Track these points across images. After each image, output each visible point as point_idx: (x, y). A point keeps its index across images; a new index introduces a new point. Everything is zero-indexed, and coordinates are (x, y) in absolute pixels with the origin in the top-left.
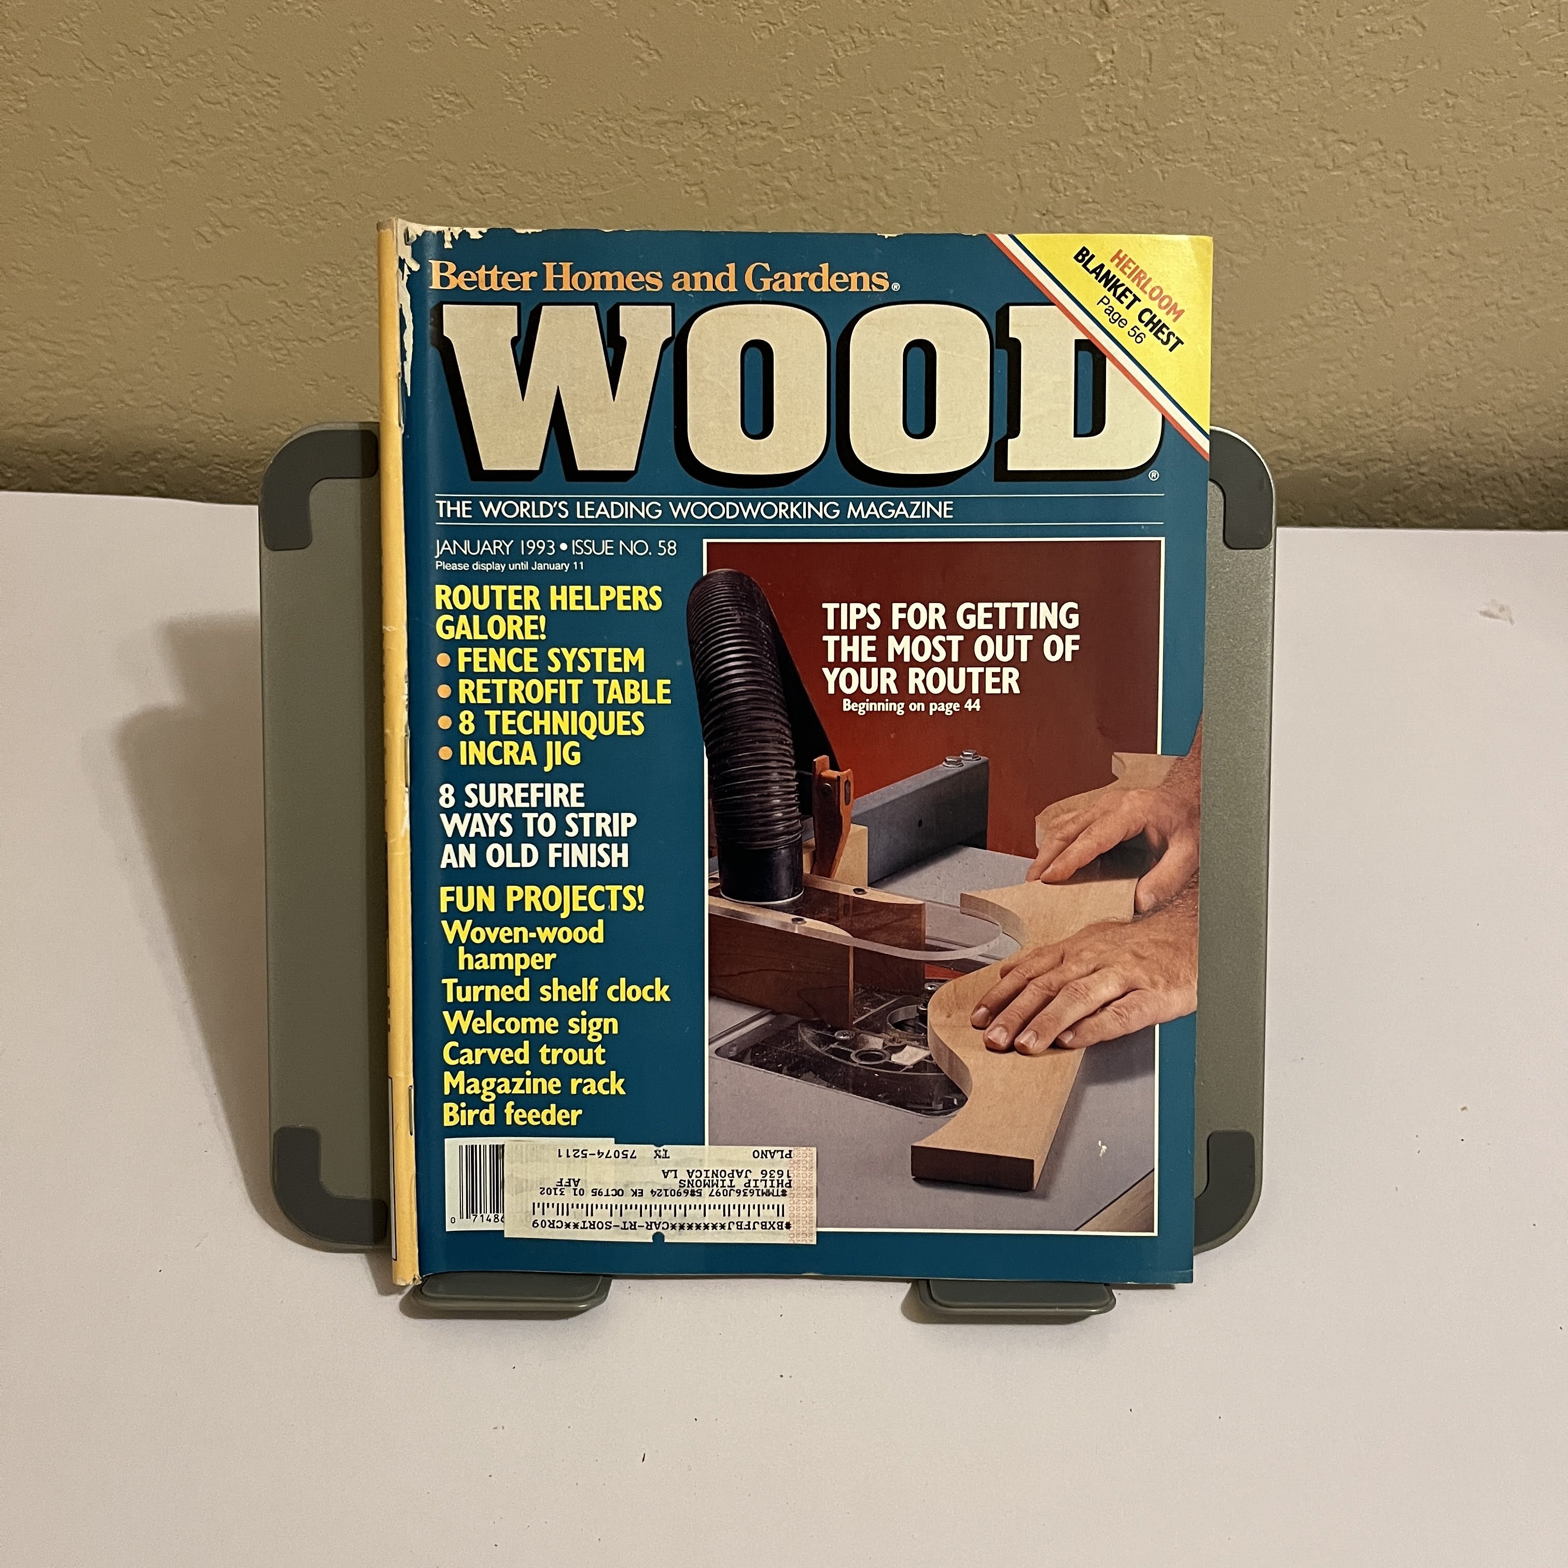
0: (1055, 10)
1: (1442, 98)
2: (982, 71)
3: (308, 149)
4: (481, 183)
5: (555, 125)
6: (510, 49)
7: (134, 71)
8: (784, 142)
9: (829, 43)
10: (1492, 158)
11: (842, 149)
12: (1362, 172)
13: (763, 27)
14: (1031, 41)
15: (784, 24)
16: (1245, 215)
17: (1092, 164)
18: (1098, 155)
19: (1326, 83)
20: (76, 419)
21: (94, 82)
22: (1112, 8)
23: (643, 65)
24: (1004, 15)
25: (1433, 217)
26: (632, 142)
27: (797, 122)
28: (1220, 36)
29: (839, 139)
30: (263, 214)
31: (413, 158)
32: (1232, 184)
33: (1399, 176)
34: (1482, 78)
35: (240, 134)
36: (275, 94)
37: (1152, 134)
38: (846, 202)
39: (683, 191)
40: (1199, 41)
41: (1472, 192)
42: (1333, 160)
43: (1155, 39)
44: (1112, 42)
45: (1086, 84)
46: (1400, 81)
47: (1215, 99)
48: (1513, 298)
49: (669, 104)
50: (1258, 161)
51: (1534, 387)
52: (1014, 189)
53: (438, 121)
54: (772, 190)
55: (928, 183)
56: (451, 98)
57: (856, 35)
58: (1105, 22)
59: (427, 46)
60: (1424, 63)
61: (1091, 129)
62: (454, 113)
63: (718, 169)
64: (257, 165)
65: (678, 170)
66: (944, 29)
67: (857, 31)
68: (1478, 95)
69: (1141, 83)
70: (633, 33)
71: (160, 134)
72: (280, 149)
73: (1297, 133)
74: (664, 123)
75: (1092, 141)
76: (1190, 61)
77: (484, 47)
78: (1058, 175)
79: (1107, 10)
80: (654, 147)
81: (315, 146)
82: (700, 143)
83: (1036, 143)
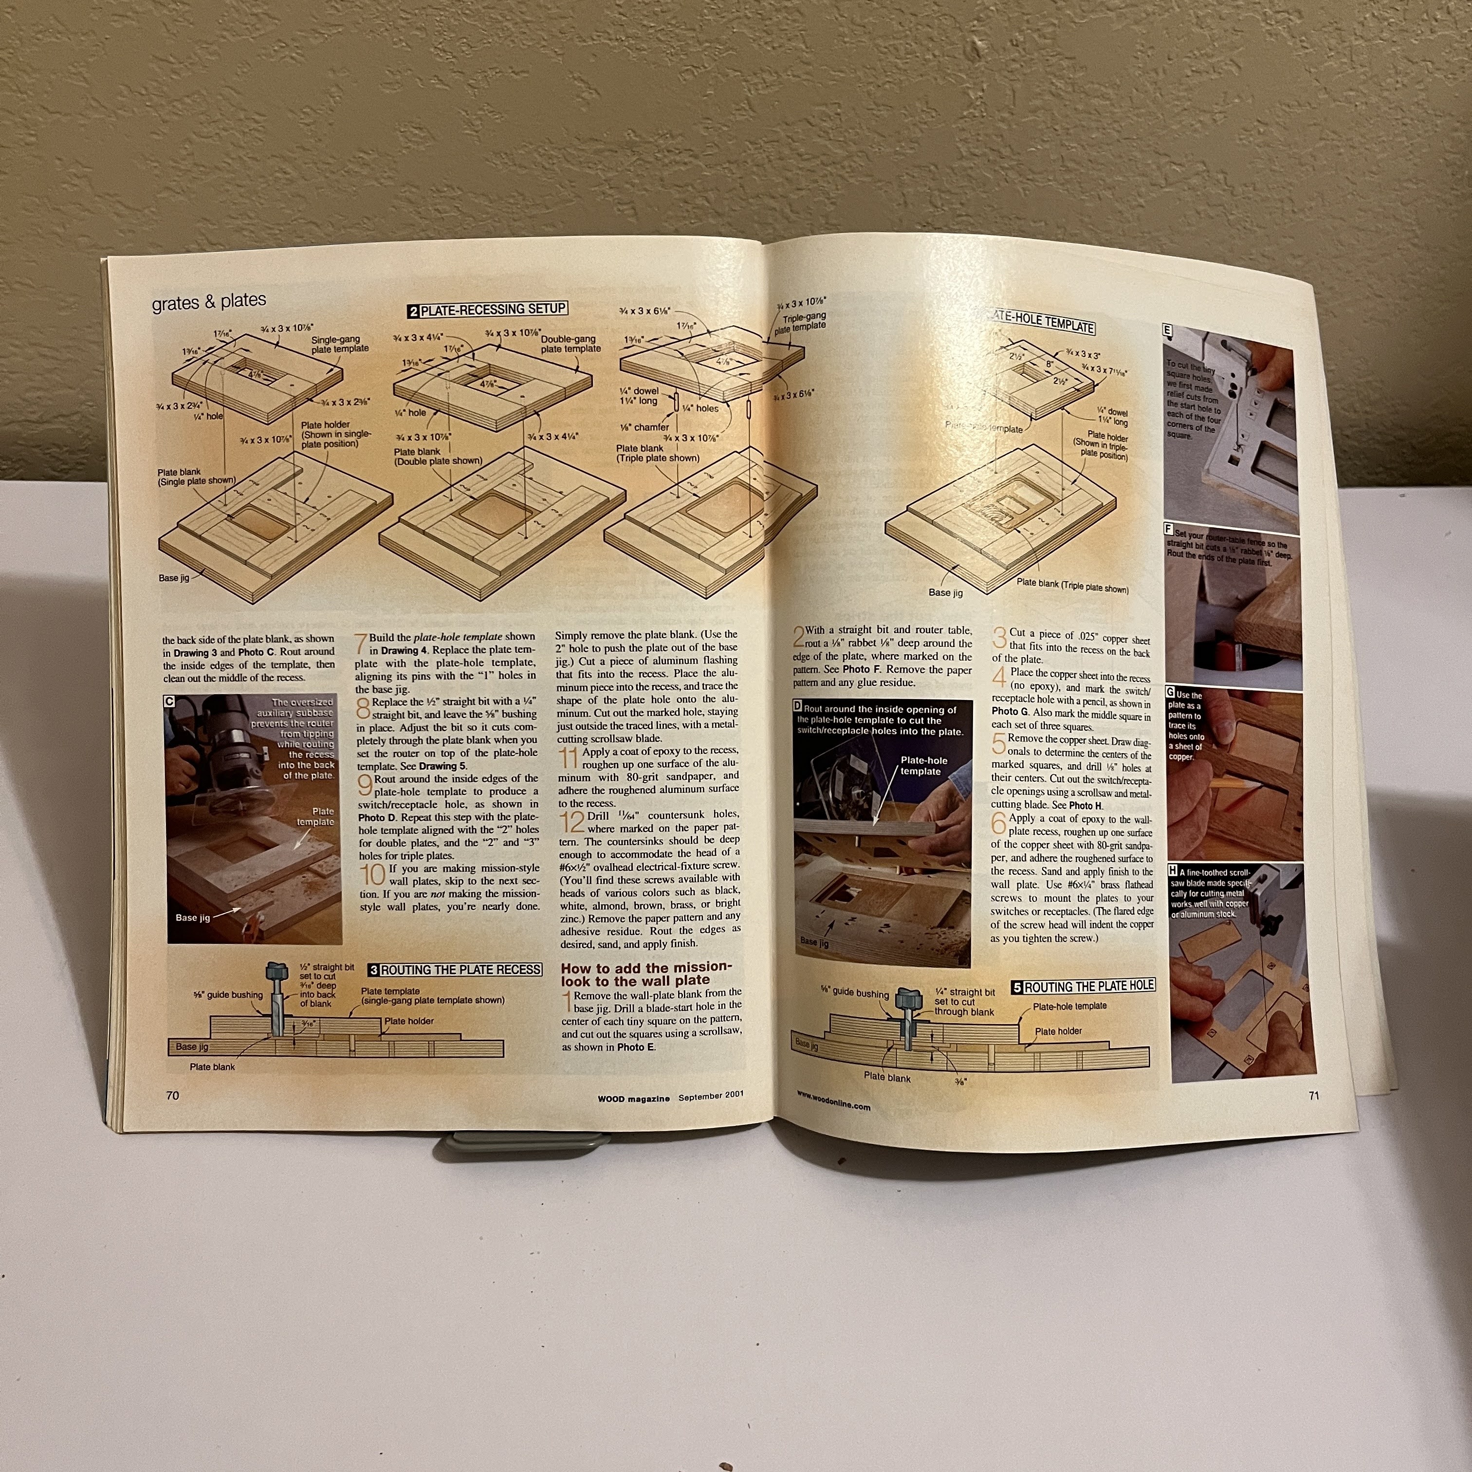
0: (934, 56)
2: (874, 107)
3: (288, 176)
4: (440, 204)
5: (506, 154)
7: (135, 109)
8: (704, 166)
9: (744, 83)
11: (754, 173)
15: (706, 68)
18: (970, 176)
20: (68, 416)
22: (981, 53)
24: (892, 59)
25: (1248, 225)
26: (572, 167)
27: (716, 150)
28: (1071, 76)
29: (750, 164)
30: (245, 233)
34: (1287, 109)
35: (229, 164)
37: (1014, 158)
39: (616, 209)
41: (1279, 205)
43: (1018, 80)
45: (960, 116)
47: (1068, 129)
52: (899, 204)
53: (404, 151)
54: (694, 208)
57: (766, 76)
61: (964, 154)
63: (646, 190)
64: (242, 190)
66: (842, 72)
69: (1006, 115)
71: (155, 164)
72: (263, 177)
73: (1135, 157)
74: (601, 151)
75: (965, 164)
76: (1046, 98)
77: (447, 88)
78: (936, 193)
79: (978, 55)
80: (592, 172)
81: (294, 174)
82: (632, 169)
83: (919, 167)
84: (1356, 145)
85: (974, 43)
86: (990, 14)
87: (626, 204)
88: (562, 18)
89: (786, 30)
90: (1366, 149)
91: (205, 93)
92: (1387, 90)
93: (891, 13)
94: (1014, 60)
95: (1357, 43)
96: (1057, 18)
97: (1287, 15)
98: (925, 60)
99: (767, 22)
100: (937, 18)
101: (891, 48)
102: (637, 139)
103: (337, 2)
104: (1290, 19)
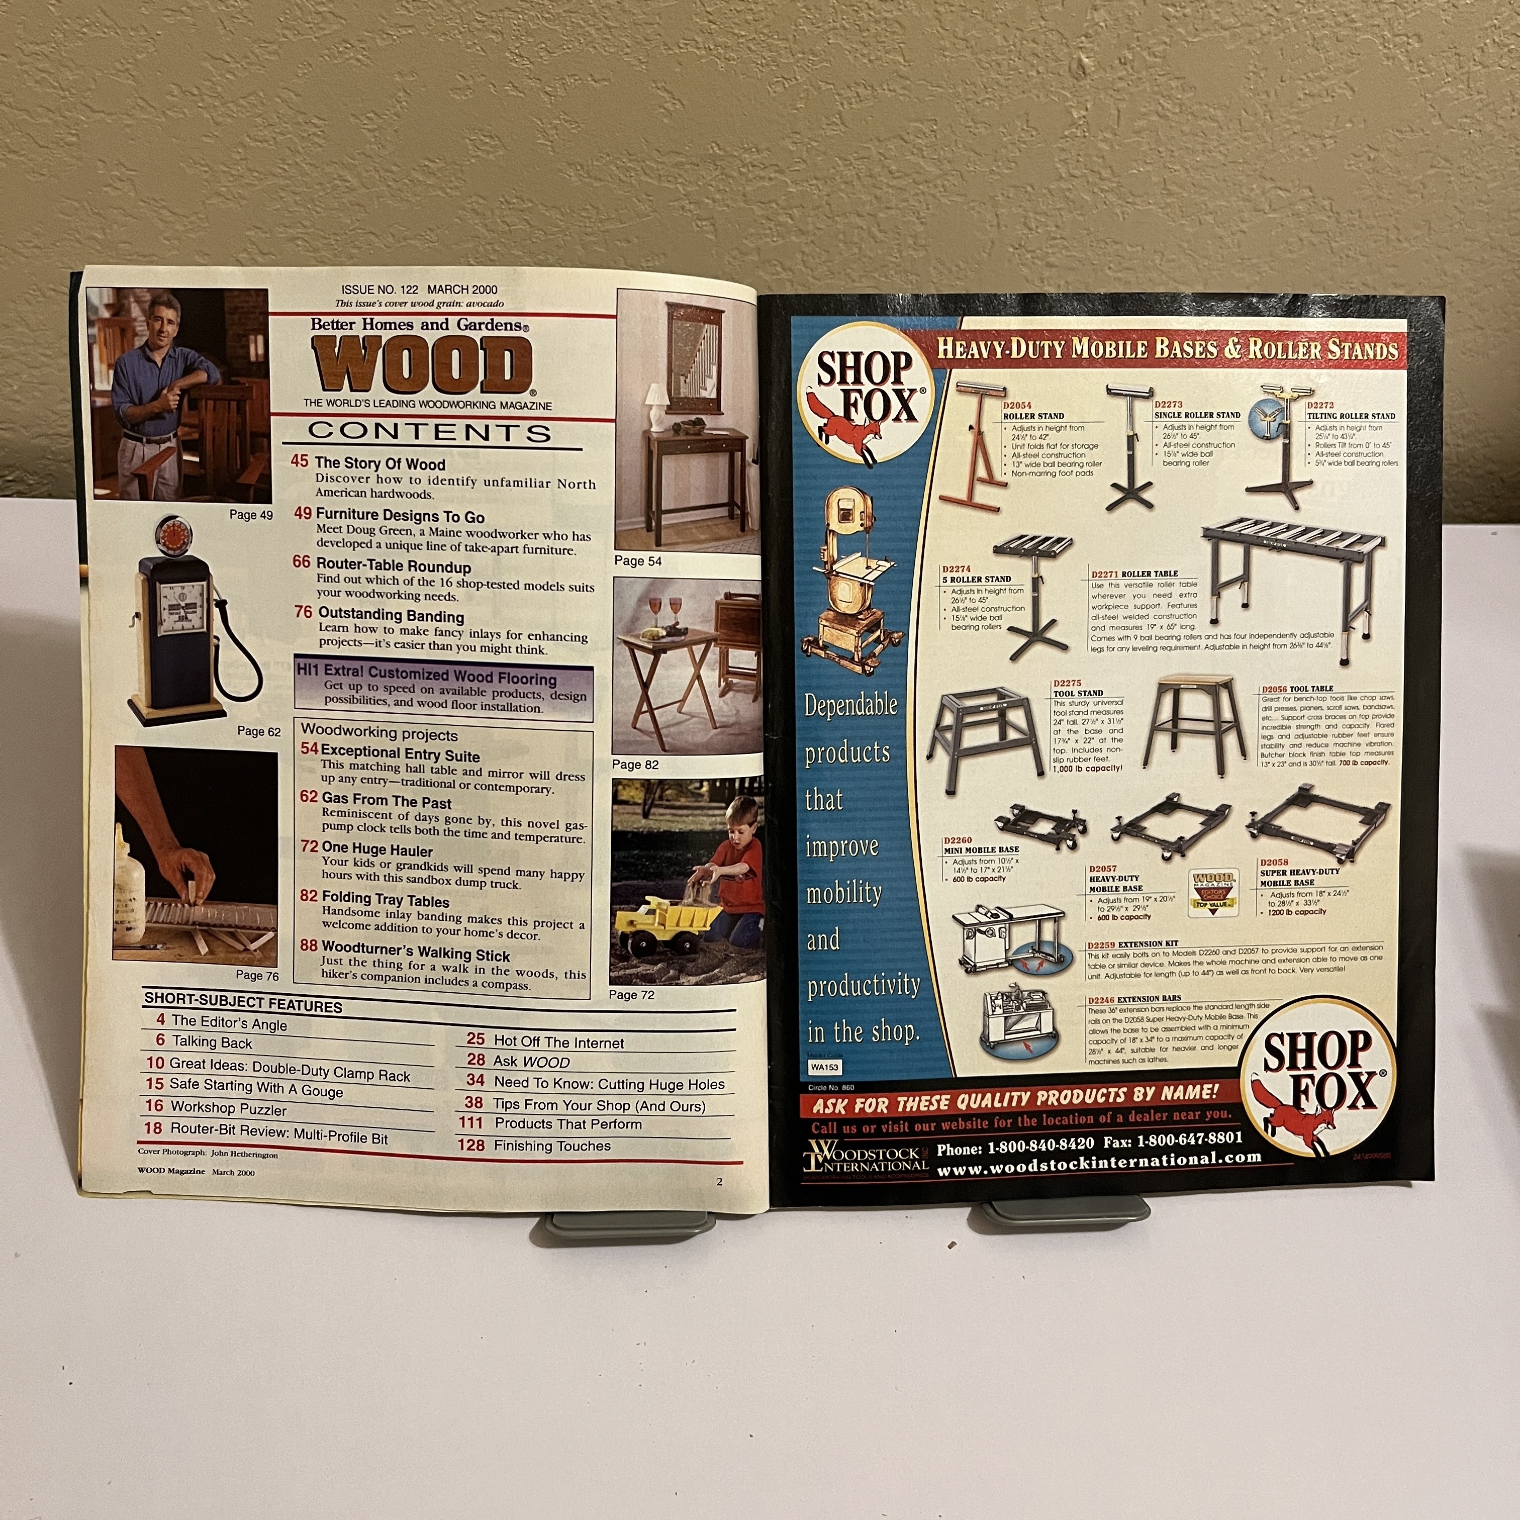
0: (1039, 73)
1: (1365, 152)
2: (971, 124)
3: (347, 184)
4: (508, 216)
5: (581, 165)
6: (546, 99)
7: (185, 110)
8: (789, 182)
9: (837, 97)
10: (1404, 203)
11: (841, 190)
12: (1293, 215)
13: (778, 82)
14: (1015, 98)
15: (797, 80)
16: (1191, 250)
17: (1062, 206)
18: (1067, 197)
19: (1268, 139)
21: (145, 119)
22: (1088, 71)
23: (666, 114)
24: (994, 75)
25: (1351, 253)
26: (650, 181)
27: (804, 166)
28: (1179, 96)
29: (839, 180)
30: (299, 243)
31: (446, 193)
32: (1183, 225)
33: (1326, 219)
34: (1399, 136)
35: (285, 170)
36: (319, 133)
37: (1116, 180)
38: (841, 236)
39: (693, 224)
40: (1161, 101)
41: (1385, 232)
42: (1270, 206)
43: (1124, 100)
44: (1087, 101)
45: (1061, 135)
46: (1331, 137)
47: (1173, 151)
49: (687, 148)
50: (1206, 205)
52: (992, 226)
53: (473, 161)
54: (775, 225)
55: (916, 220)
56: (487, 140)
57: (861, 90)
58: (1081, 83)
59: (468, 93)
60: (1351, 121)
61: (1064, 175)
62: (488, 153)
63: (728, 206)
64: (298, 198)
65: (692, 206)
66: (940, 87)
67: (862, 87)
68: (1396, 149)
69: (1109, 136)
70: (659, 85)
72: (321, 184)
73: (1241, 181)
74: (683, 164)
75: (1063, 185)
76: (1152, 119)
77: (521, 95)
78: (1031, 215)
79: (1084, 73)
80: (672, 186)
81: (354, 182)
82: (713, 183)
83: (1014, 187)
84: (1467, 174)
85: (1080, 60)
86: (1099, 29)
87: (705, 220)
88: (646, 23)
89: (883, 42)
90: (1477, 178)
91: (262, 95)
92: (1502, 118)
93: (995, 27)
94: (1120, 79)
95: (1476, 69)
96: (1168, 36)
97: (1405, 39)
98: (1028, 76)
99: (865, 34)
100: (1044, 33)
101: (993, 64)
102: (721, 153)
103: (408, 2)
104: (1408, 44)
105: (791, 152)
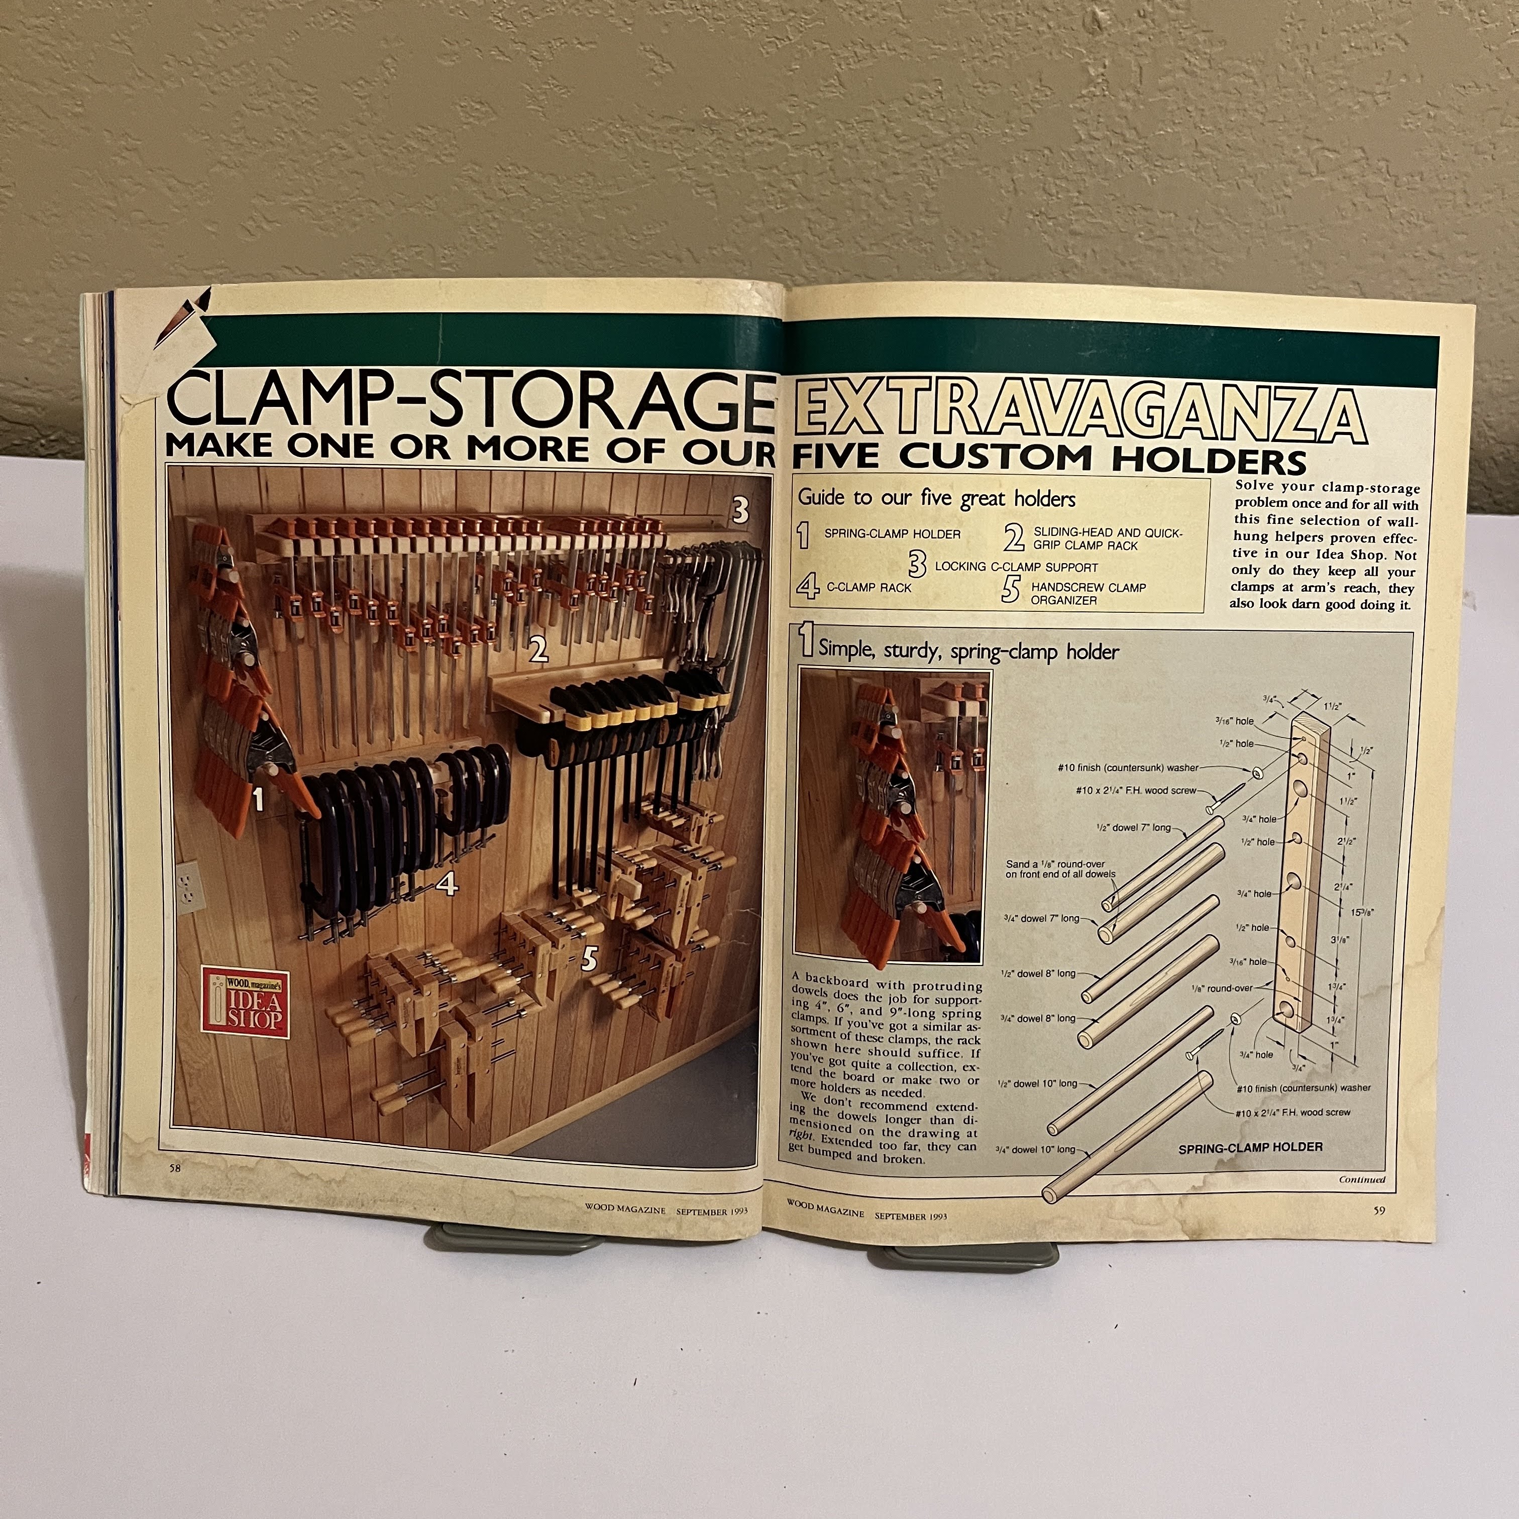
6: (533, 63)
10: (1472, 165)
12: (1344, 178)
13: (770, 42)
16: (1230, 216)
19: (1311, 95)
33: (1382, 182)
36: (312, 101)
38: (848, 203)
46: (1384, 93)
48: (1491, 296)
51: (1510, 378)
55: (926, 186)
56: (478, 107)
59: (454, 58)
62: (479, 119)
65: (691, 173)
67: (860, 46)
68: (1459, 106)
105: (791, 115)
